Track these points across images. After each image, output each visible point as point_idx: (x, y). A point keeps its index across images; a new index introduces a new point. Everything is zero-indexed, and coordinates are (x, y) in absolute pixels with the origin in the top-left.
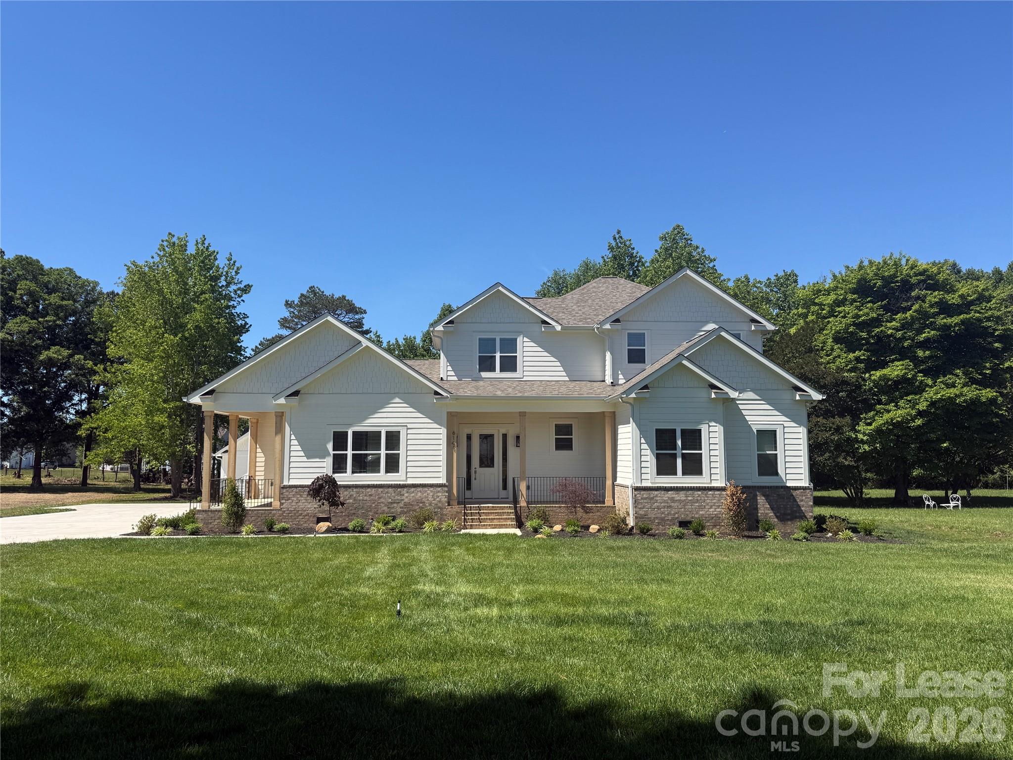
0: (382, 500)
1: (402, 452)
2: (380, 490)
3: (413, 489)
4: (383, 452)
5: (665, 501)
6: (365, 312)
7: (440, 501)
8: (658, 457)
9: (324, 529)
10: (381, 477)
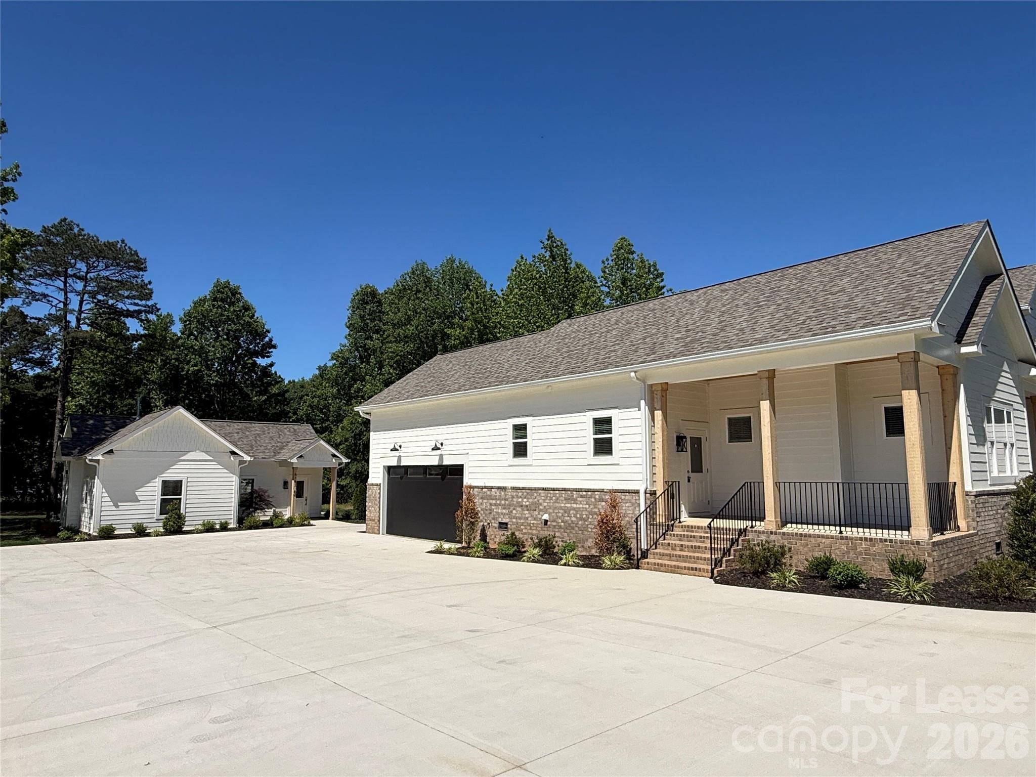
6: (147, 269)
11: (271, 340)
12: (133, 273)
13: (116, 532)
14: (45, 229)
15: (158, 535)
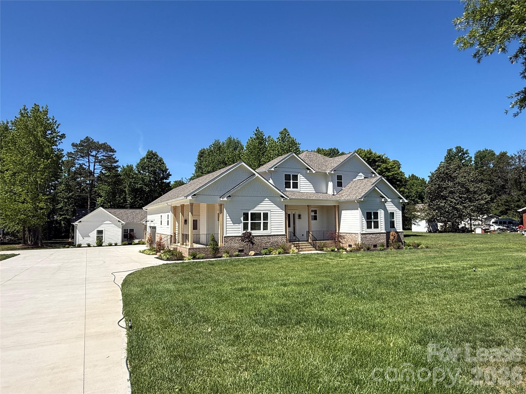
0: (263, 241)
1: (269, 221)
2: (262, 237)
3: (274, 237)
4: (262, 221)
5: (370, 238)
6: (115, 152)
7: (283, 241)
8: (367, 222)
9: (253, 254)
10: (261, 232)
11: (169, 172)
12: (112, 153)
13: (82, 246)
14: (81, 141)
15: (94, 246)
